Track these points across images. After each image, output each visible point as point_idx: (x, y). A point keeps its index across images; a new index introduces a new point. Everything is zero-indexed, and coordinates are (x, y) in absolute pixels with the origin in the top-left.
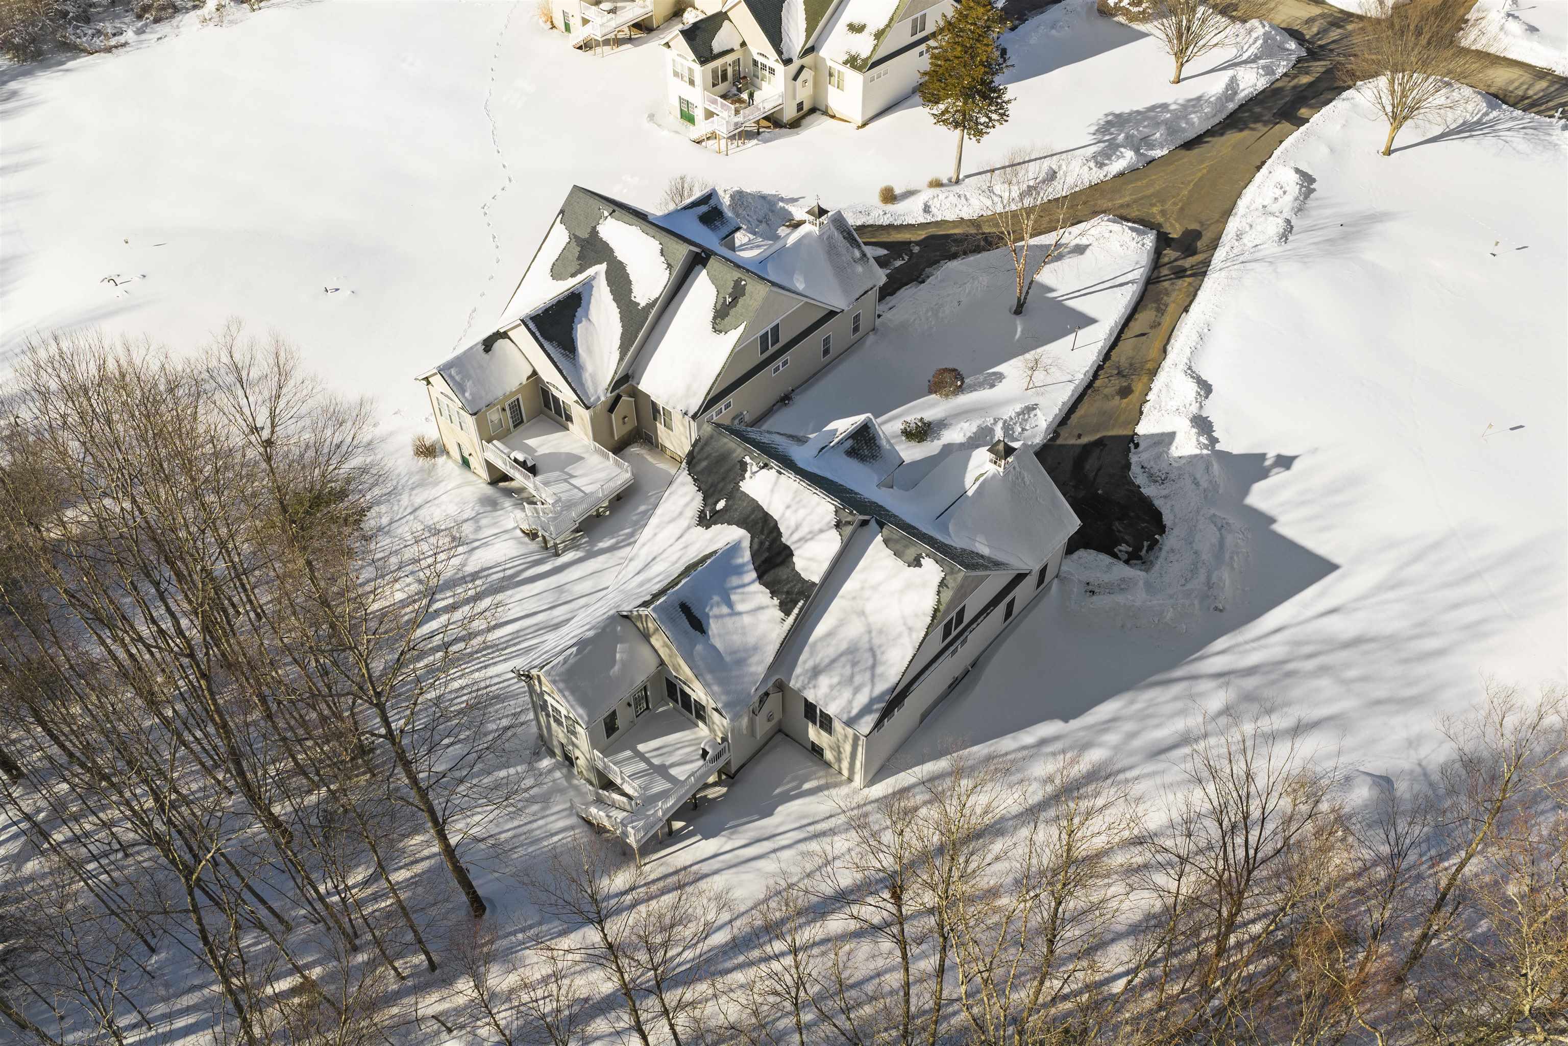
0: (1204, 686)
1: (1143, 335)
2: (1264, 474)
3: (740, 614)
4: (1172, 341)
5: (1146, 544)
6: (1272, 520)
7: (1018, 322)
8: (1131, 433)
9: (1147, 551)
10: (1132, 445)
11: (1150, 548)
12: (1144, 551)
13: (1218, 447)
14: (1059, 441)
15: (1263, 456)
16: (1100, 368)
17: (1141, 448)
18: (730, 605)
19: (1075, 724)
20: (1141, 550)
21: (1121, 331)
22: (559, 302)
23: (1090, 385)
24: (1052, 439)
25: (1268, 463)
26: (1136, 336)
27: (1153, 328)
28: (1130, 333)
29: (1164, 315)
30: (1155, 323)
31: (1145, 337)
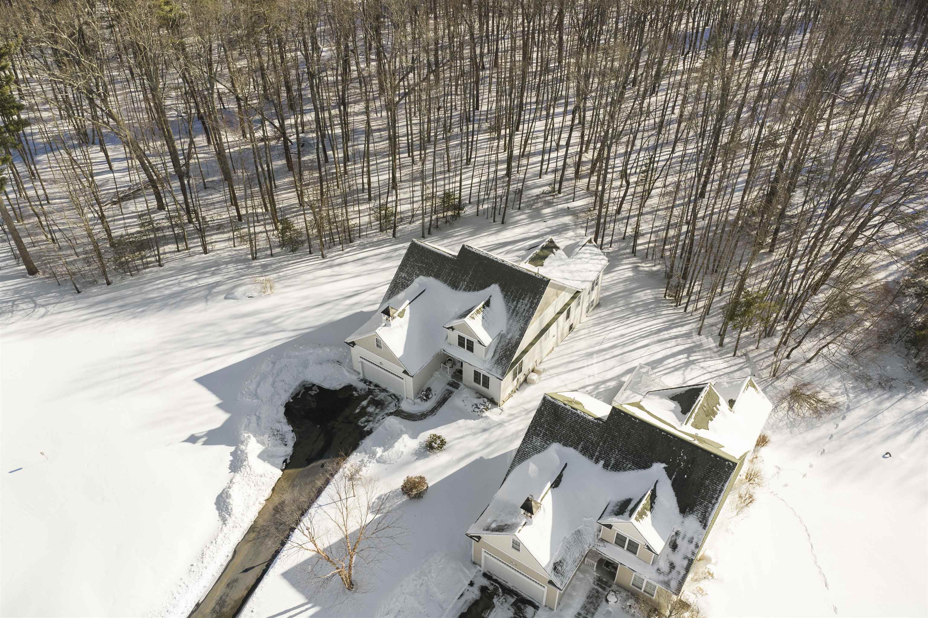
2: (210, 433)
5: (300, 396)
6: (220, 406)
8: (286, 471)
9: (300, 392)
10: (288, 461)
11: (297, 394)
12: (302, 392)
15: (205, 443)
17: (283, 459)
20: (304, 392)
25: (204, 440)
26: (253, 567)
27: (236, 581)
28: (257, 571)
29: (221, 598)
30: (232, 587)
31: (246, 567)
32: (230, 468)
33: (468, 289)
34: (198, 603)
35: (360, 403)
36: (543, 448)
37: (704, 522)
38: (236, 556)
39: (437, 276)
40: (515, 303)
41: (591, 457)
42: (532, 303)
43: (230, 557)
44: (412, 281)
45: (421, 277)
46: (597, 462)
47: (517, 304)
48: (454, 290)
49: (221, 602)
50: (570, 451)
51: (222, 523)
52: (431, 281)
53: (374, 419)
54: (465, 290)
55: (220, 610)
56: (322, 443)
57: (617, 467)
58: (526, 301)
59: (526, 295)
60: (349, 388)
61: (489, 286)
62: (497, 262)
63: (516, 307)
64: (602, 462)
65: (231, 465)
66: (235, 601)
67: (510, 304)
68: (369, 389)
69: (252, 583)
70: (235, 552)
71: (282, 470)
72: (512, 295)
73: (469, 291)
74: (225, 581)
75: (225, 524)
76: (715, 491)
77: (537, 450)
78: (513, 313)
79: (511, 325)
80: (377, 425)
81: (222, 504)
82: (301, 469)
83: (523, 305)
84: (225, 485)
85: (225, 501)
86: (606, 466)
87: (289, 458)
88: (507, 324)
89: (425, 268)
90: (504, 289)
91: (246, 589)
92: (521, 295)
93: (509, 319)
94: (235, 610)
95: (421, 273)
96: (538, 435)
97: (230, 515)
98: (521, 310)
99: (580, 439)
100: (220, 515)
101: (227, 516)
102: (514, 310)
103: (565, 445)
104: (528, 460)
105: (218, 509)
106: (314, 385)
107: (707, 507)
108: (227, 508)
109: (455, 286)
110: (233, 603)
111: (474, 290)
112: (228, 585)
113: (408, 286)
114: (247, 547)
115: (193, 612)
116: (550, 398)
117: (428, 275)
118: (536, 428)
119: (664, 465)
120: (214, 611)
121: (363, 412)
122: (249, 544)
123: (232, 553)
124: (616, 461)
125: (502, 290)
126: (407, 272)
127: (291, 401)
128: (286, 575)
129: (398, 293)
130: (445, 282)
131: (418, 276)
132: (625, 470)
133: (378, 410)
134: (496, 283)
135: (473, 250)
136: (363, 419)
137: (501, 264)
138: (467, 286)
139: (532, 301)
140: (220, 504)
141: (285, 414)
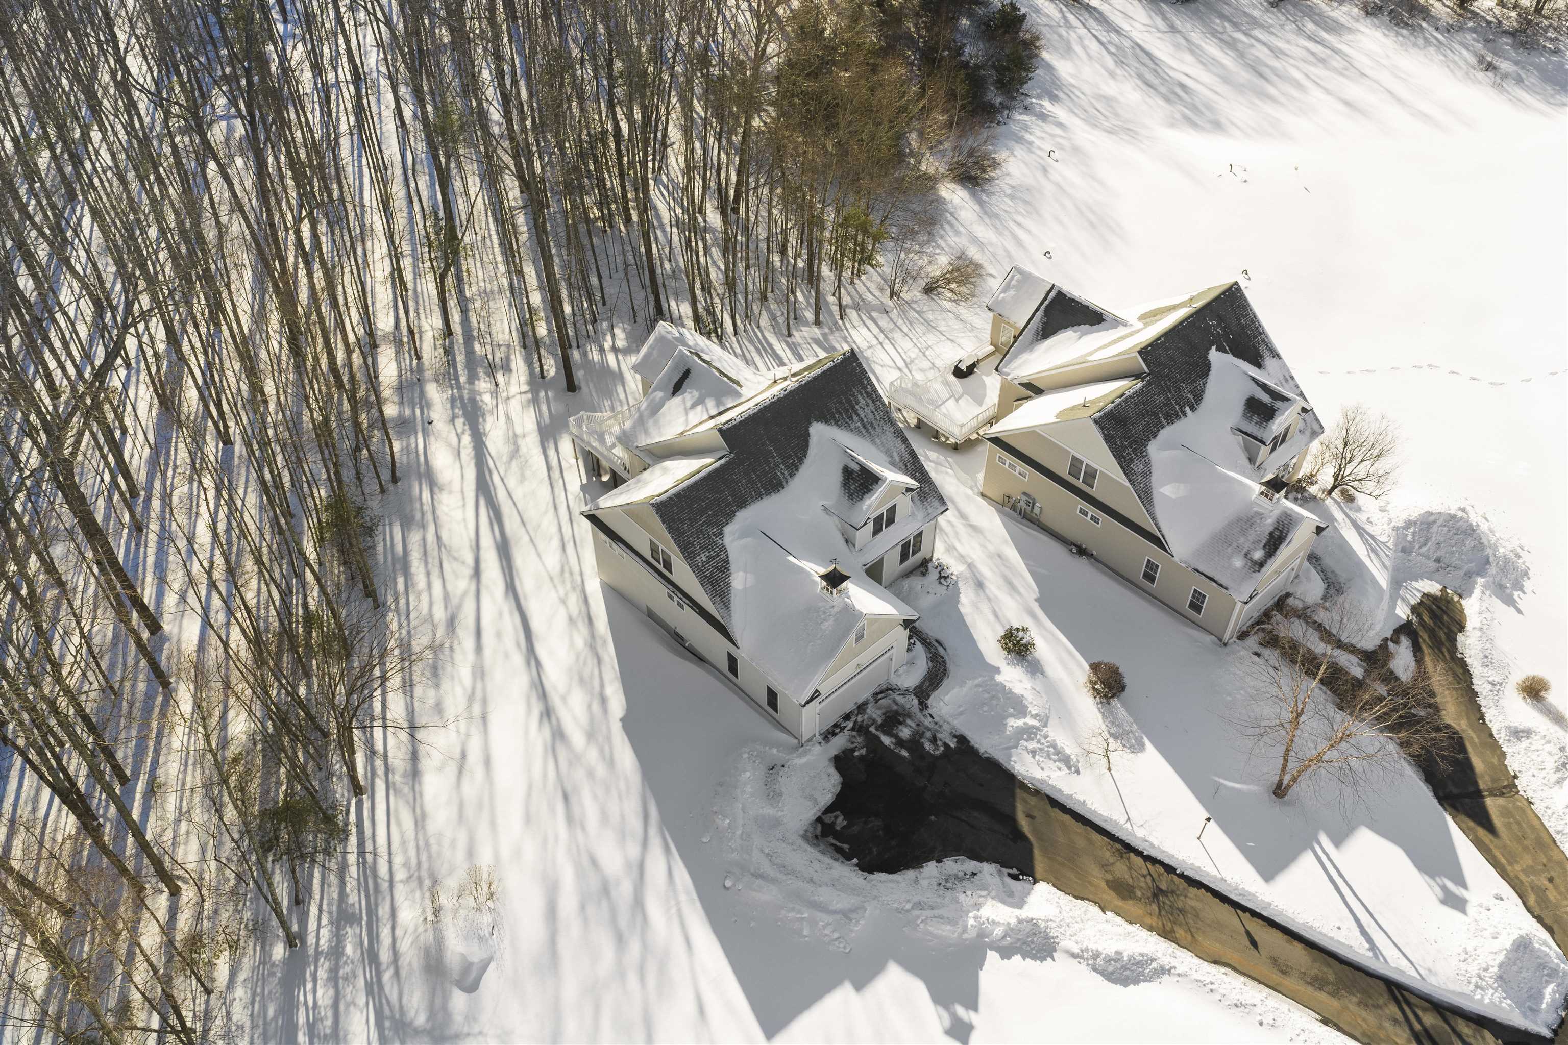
0: (634, 850)
1: (1254, 943)
2: (940, 998)
3: (687, 414)
4: (1243, 979)
5: (846, 847)
6: (859, 986)
7: (1253, 788)
8: (1038, 876)
9: (832, 845)
10: (1014, 871)
11: (839, 850)
12: (834, 842)
13: (992, 956)
14: (1018, 791)
15: (973, 1006)
16: (1170, 869)
17: (1009, 880)
18: (694, 406)
19: (617, 728)
20: (835, 838)
21: (1254, 914)
22: (1087, 307)
23: (1129, 848)
24: (1023, 786)
25: (960, 1011)
26: (1248, 933)
27: (1274, 961)
28: (1254, 926)
29: (1308, 983)
30: (1287, 966)
31: (1248, 943)
32: (1043, 959)
33: (794, 469)
34: (1321, 1021)
35: (887, 748)
36: (1148, 464)
37: (1276, 355)
38: (1224, 960)
39: (742, 504)
40: (855, 417)
41: (1178, 417)
42: (869, 395)
43: (1228, 971)
44: (723, 549)
45: (727, 530)
46: (1185, 415)
47: (858, 415)
48: (782, 491)
49: (1318, 983)
50: (1164, 433)
51: (1166, 977)
52: (744, 517)
53: (929, 729)
54: (792, 475)
55: (1333, 984)
56: (976, 814)
57: (1198, 397)
58: (862, 402)
59: (853, 395)
60: (841, 762)
61: (809, 435)
62: (780, 400)
63: (862, 420)
64: (1187, 409)
65: (1034, 958)
66: (1314, 961)
67: (852, 426)
68: (853, 729)
69: (1279, 934)
70: (1215, 962)
71: (1035, 882)
72: (841, 414)
73: (797, 470)
74: (1276, 977)
75: (1169, 971)
76: (1252, 322)
77: (1147, 474)
78: (867, 431)
79: (883, 445)
80: (946, 727)
81: (1127, 973)
82: (1037, 853)
83: (864, 409)
84: (1082, 970)
85: (1124, 968)
86: (1193, 409)
87: (1005, 871)
88: (878, 448)
89: (715, 515)
90: (825, 418)
91: (1290, 942)
92: (849, 401)
93: (873, 442)
94: (1330, 960)
95: (721, 526)
96: (1132, 460)
97: (1153, 960)
98: (871, 416)
99: (1155, 414)
100: (1149, 979)
101: (1154, 965)
102: (864, 427)
103: (1155, 437)
104: (1154, 493)
105: (1136, 982)
106: (819, 820)
107: (1263, 341)
108: (1138, 963)
109: (775, 486)
110: (1317, 965)
111: (801, 460)
112: (1284, 973)
113: (727, 561)
114: (1206, 943)
115: (1339, 1029)
116: (1098, 415)
117: (730, 516)
118: (1124, 457)
119: (1214, 348)
120: (1334, 994)
121: (914, 744)
122: (1200, 938)
123: (1218, 967)
124: (1191, 392)
125: (827, 422)
126: (702, 548)
127: (855, 861)
128: (1268, 873)
129: (728, 585)
130: (760, 496)
131: (721, 534)
132: (1203, 391)
133: (909, 722)
134: (809, 423)
135: (738, 420)
136: (928, 746)
137: (786, 396)
138: (788, 467)
139: (867, 393)
140: (1127, 978)
141: (891, 871)
